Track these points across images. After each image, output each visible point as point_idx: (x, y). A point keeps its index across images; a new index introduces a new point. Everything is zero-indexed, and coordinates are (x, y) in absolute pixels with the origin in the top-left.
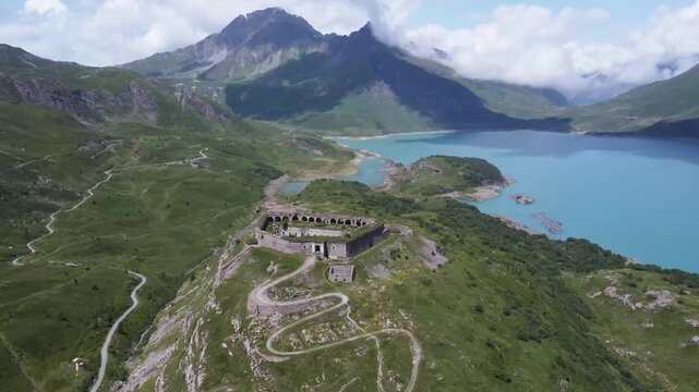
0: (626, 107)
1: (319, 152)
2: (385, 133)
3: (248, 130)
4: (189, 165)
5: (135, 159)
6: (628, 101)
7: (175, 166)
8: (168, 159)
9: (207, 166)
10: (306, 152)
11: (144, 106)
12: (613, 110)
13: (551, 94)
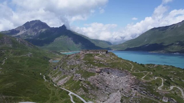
0: (126, 45)
1: (57, 54)
2: (71, 51)
3: (38, 49)
4: (28, 56)
5: (12, 55)
6: (127, 43)
7: (24, 56)
8: (21, 54)
9: (32, 56)
10: (54, 54)
11: (8, 42)
12: (123, 45)
13: (108, 43)
